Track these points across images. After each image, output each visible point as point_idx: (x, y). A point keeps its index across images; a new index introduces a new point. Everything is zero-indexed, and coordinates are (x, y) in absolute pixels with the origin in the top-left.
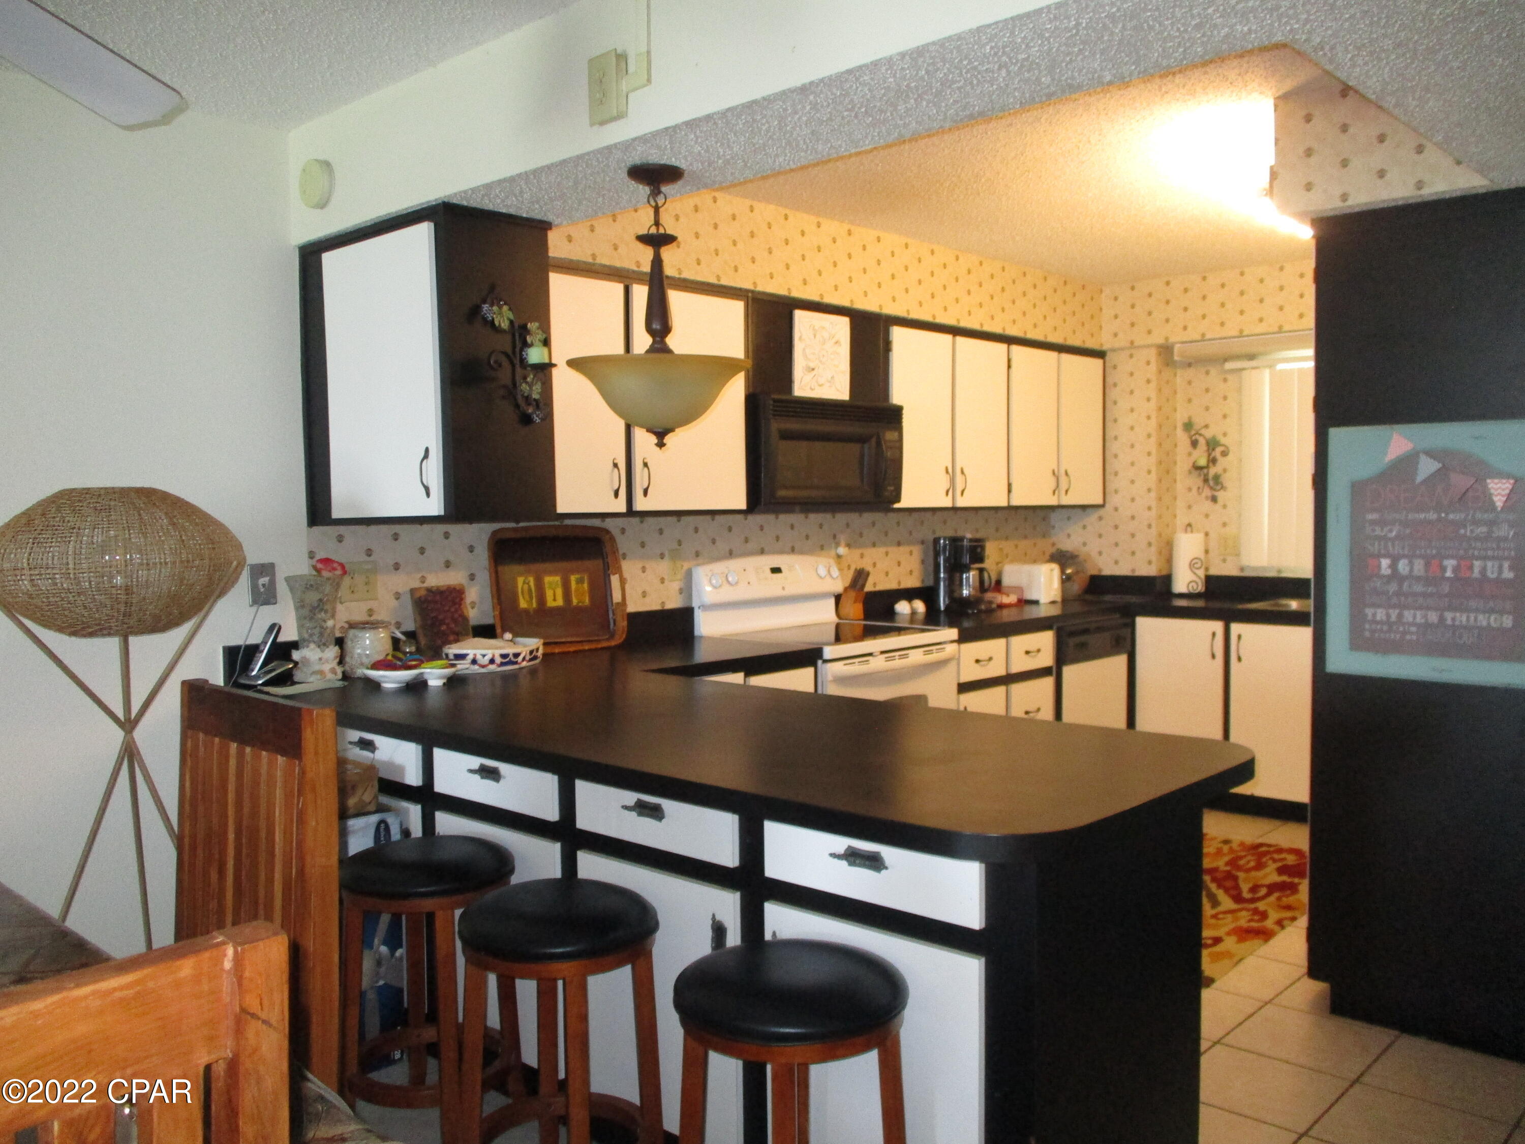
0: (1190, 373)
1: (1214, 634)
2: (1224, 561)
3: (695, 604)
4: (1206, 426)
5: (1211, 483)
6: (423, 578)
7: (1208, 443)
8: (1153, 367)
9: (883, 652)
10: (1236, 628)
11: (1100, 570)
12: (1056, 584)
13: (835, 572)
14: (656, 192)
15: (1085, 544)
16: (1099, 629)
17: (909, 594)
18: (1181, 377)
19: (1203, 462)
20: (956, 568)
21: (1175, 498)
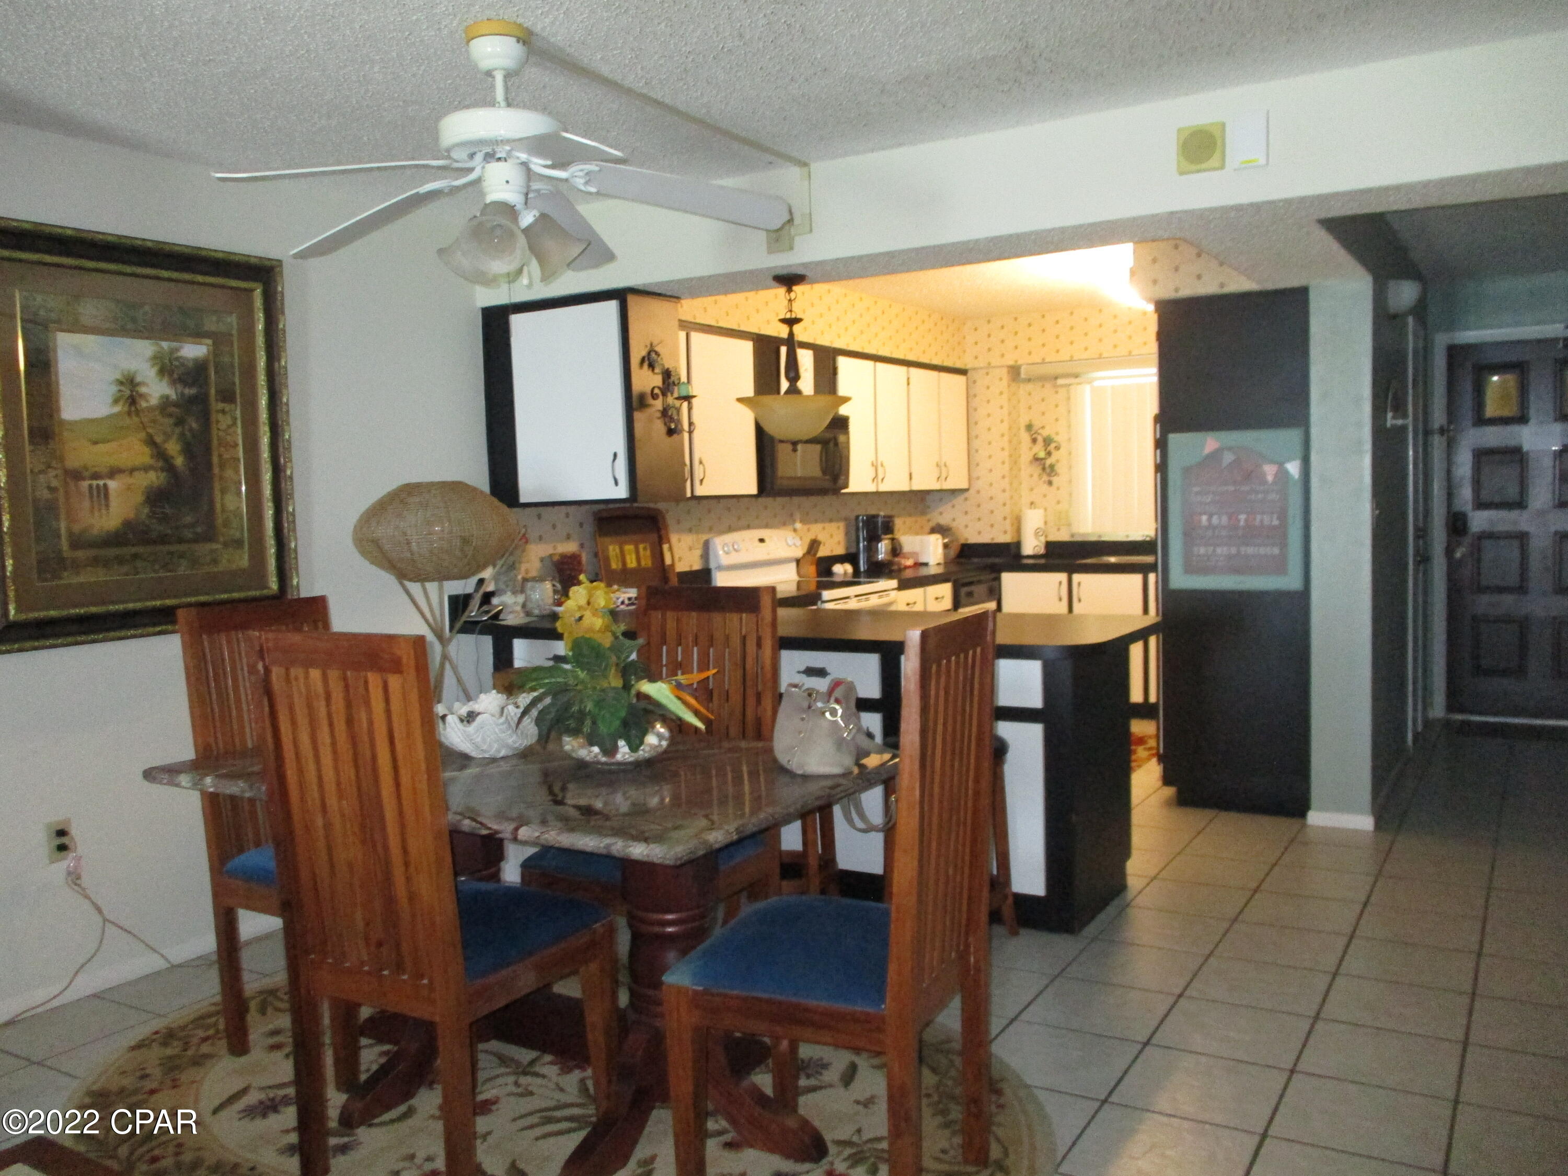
0: (1030, 387)
1: (1060, 583)
2: (1059, 529)
3: (712, 565)
4: (1043, 427)
5: (1048, 470)
6: (555, 548)
7: (1045, 440)
8: (1005, 382)
9: (856, 596)
10: (1076, 577)
11: (967, 539)
12: (940, 550)
13: (799, 543)
14: (790, 290)
15: (954, 520)
16: (979, 582)
17: (840, 559)
18: (1024, 389)
19: (1042, 454)
20: (873, 539)
21: (1021, 484)
